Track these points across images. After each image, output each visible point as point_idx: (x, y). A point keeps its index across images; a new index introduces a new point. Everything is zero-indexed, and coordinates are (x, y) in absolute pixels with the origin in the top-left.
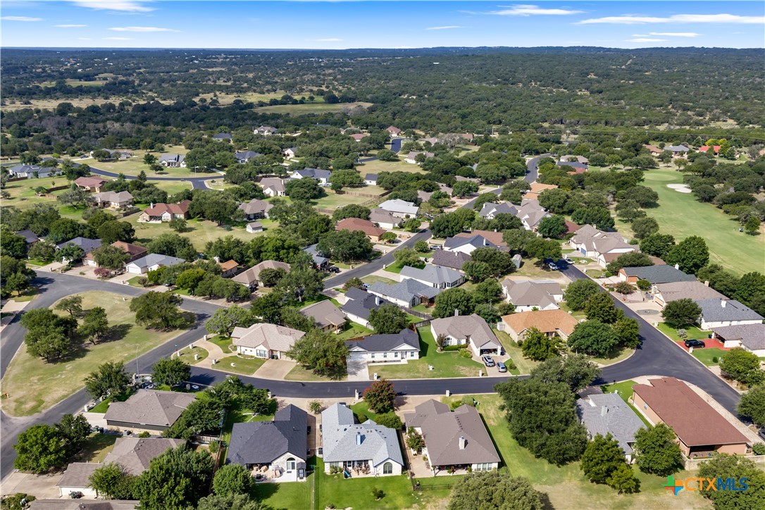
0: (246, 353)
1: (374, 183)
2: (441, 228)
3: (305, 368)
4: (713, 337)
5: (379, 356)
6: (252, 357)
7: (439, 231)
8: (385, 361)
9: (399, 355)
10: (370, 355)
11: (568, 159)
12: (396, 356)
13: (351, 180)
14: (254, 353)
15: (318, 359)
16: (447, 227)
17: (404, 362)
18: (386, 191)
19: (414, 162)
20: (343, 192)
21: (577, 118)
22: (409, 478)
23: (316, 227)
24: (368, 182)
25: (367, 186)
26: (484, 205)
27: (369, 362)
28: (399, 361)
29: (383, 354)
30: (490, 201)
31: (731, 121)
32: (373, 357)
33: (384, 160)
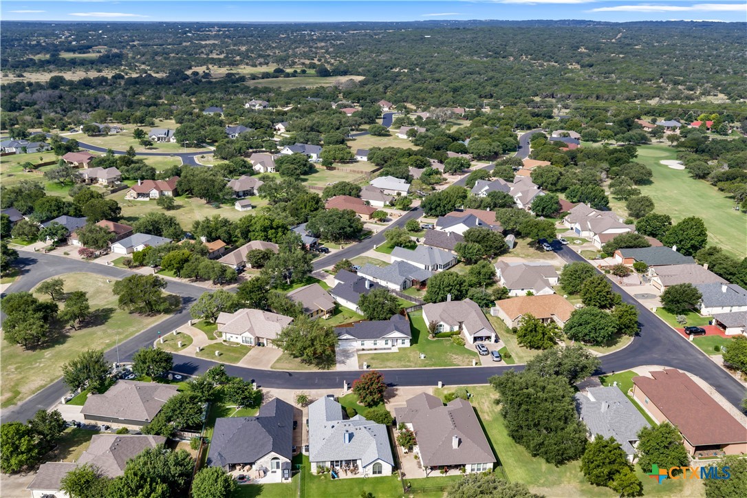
0: (232, 340)
1: (365, 159)
2: (433, 206)
3: (292, 356)
4: (713, 324)
5: (369, 344)
6: (238, 344)
7: (431, 209)
8: (375, 349)
9: (390, 342)
10: (359, 342)
11: (560, 135)
12: (386, 344)
13: (342, 155)
14: (239, 340)
15: (305, 349)
16: (439, 205)
17: (395, 350)
18: (377, 167)
19: (405, 137)
20: (334, 169)
21: (568, 93)
22: (399, 479)
23: (305, 206)
24: (359, 158)
25: (358, 162)
26: (476, 182)
27: (358, 350)
28: (390, 349)
29: (373, 342)
30: (482, 178)
31: (721, 96)
32: (363, 344)
33: (375, 135)
